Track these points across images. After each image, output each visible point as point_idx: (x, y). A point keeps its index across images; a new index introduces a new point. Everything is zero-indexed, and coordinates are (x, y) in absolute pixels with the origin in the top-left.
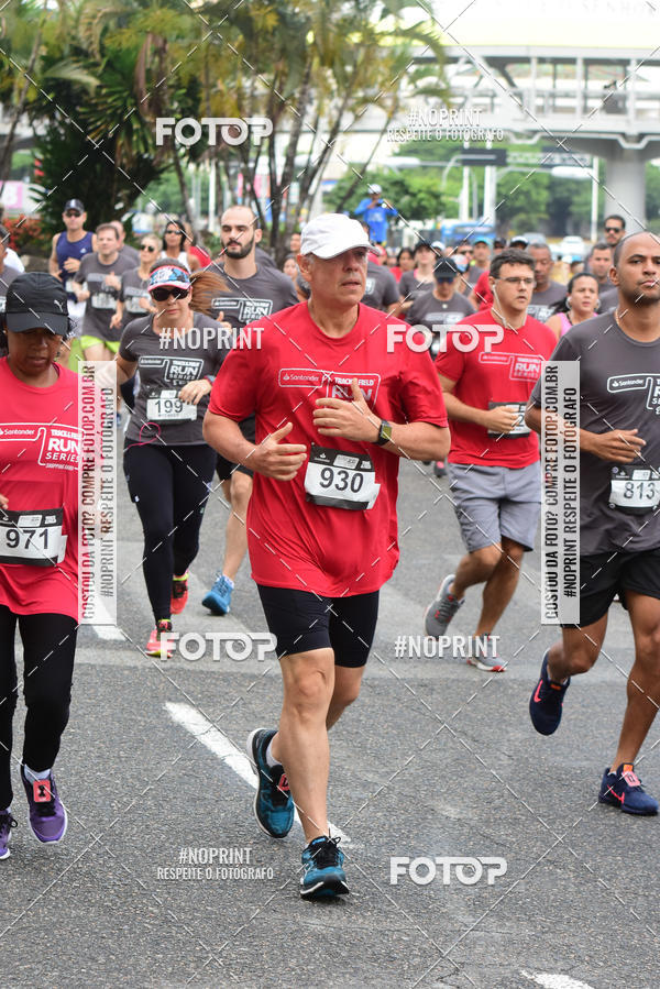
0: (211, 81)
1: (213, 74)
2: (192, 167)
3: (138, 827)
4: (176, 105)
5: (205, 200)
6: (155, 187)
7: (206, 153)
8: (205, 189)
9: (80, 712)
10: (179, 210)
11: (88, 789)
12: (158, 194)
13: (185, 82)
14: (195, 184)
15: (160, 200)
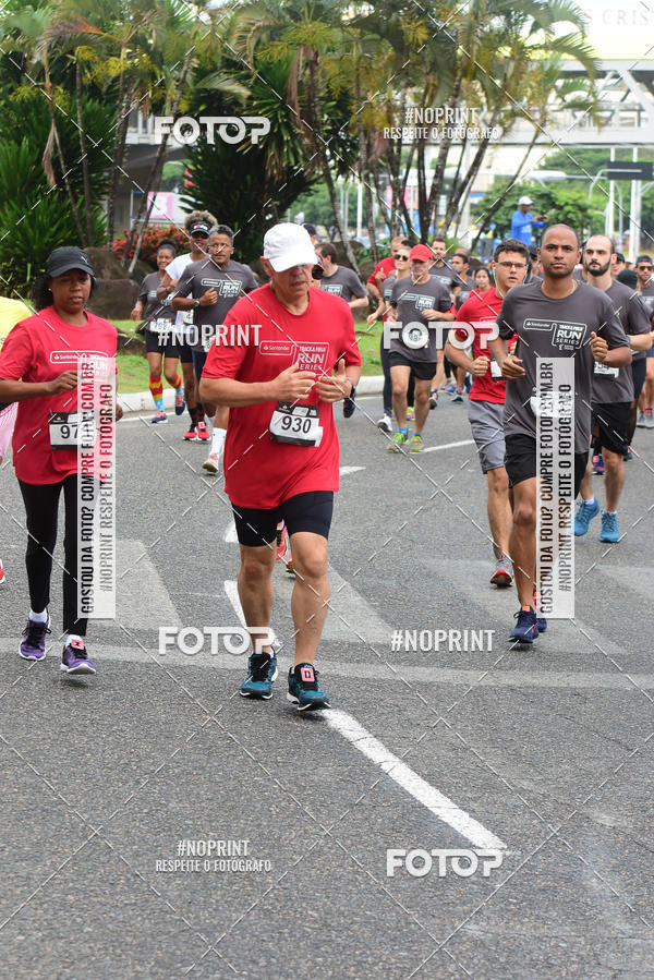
0: (362, 93)
1: (363, 87)
2: (341, 179)
3: (297, 831)
4: (326, 117)
5: (353, 211)
6: (304, 197)
7: (356, 165)
8: (353, 201)
9: (237, 717)
10: (326, 221)
11: (246, 793)
12: (306, 205)
13: (336, 95)
14: (343, 195)
15: (308, 211)
